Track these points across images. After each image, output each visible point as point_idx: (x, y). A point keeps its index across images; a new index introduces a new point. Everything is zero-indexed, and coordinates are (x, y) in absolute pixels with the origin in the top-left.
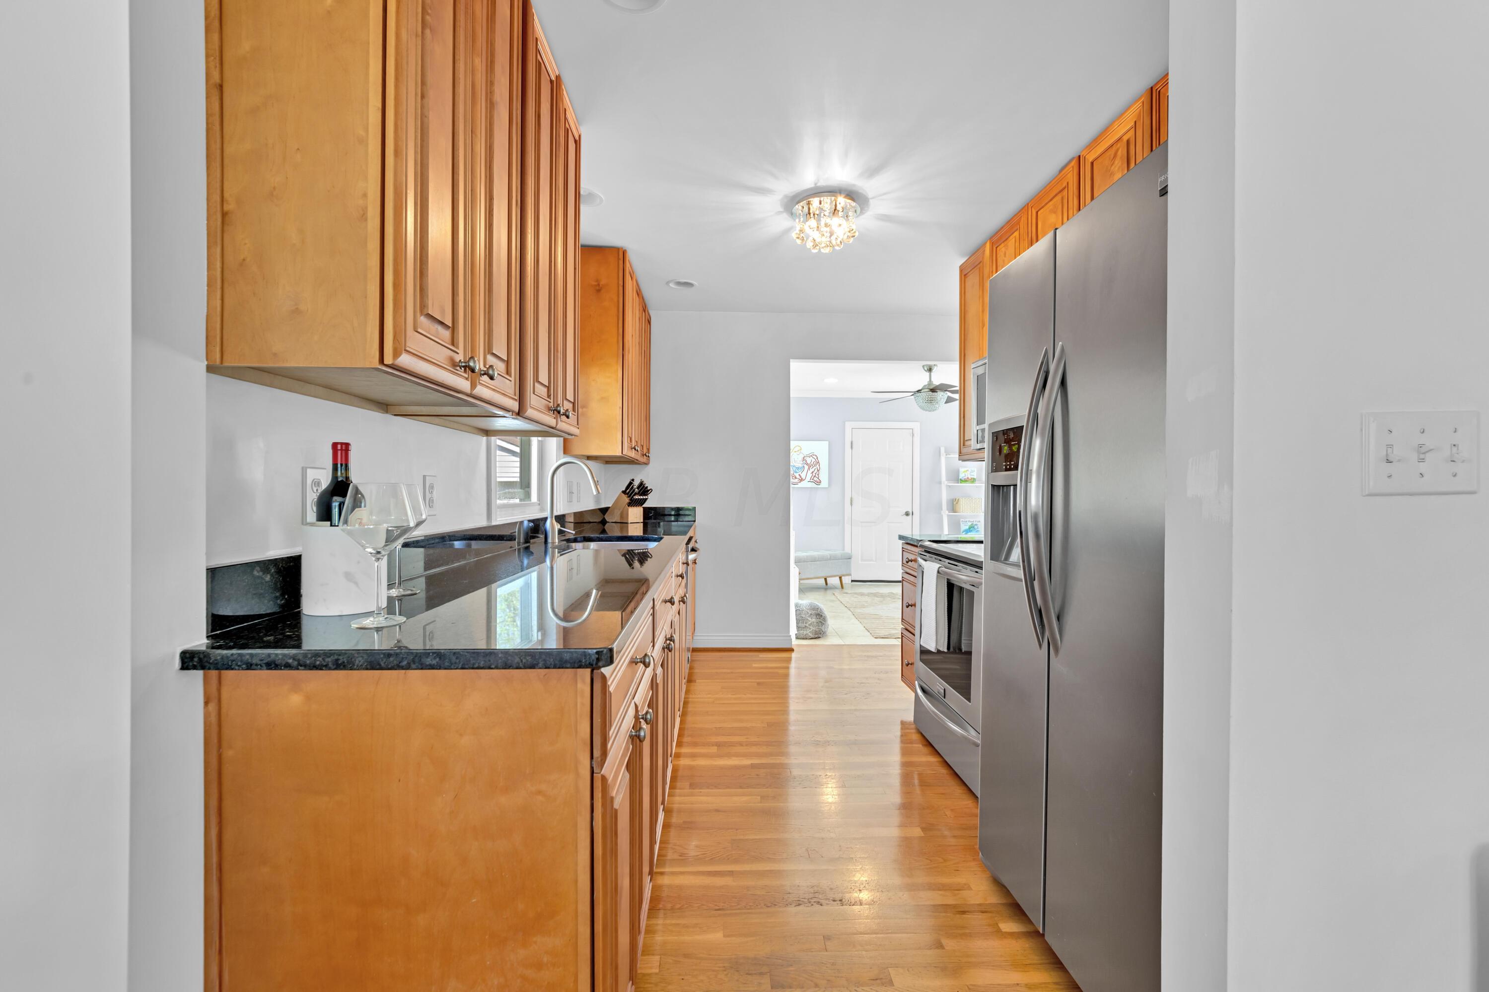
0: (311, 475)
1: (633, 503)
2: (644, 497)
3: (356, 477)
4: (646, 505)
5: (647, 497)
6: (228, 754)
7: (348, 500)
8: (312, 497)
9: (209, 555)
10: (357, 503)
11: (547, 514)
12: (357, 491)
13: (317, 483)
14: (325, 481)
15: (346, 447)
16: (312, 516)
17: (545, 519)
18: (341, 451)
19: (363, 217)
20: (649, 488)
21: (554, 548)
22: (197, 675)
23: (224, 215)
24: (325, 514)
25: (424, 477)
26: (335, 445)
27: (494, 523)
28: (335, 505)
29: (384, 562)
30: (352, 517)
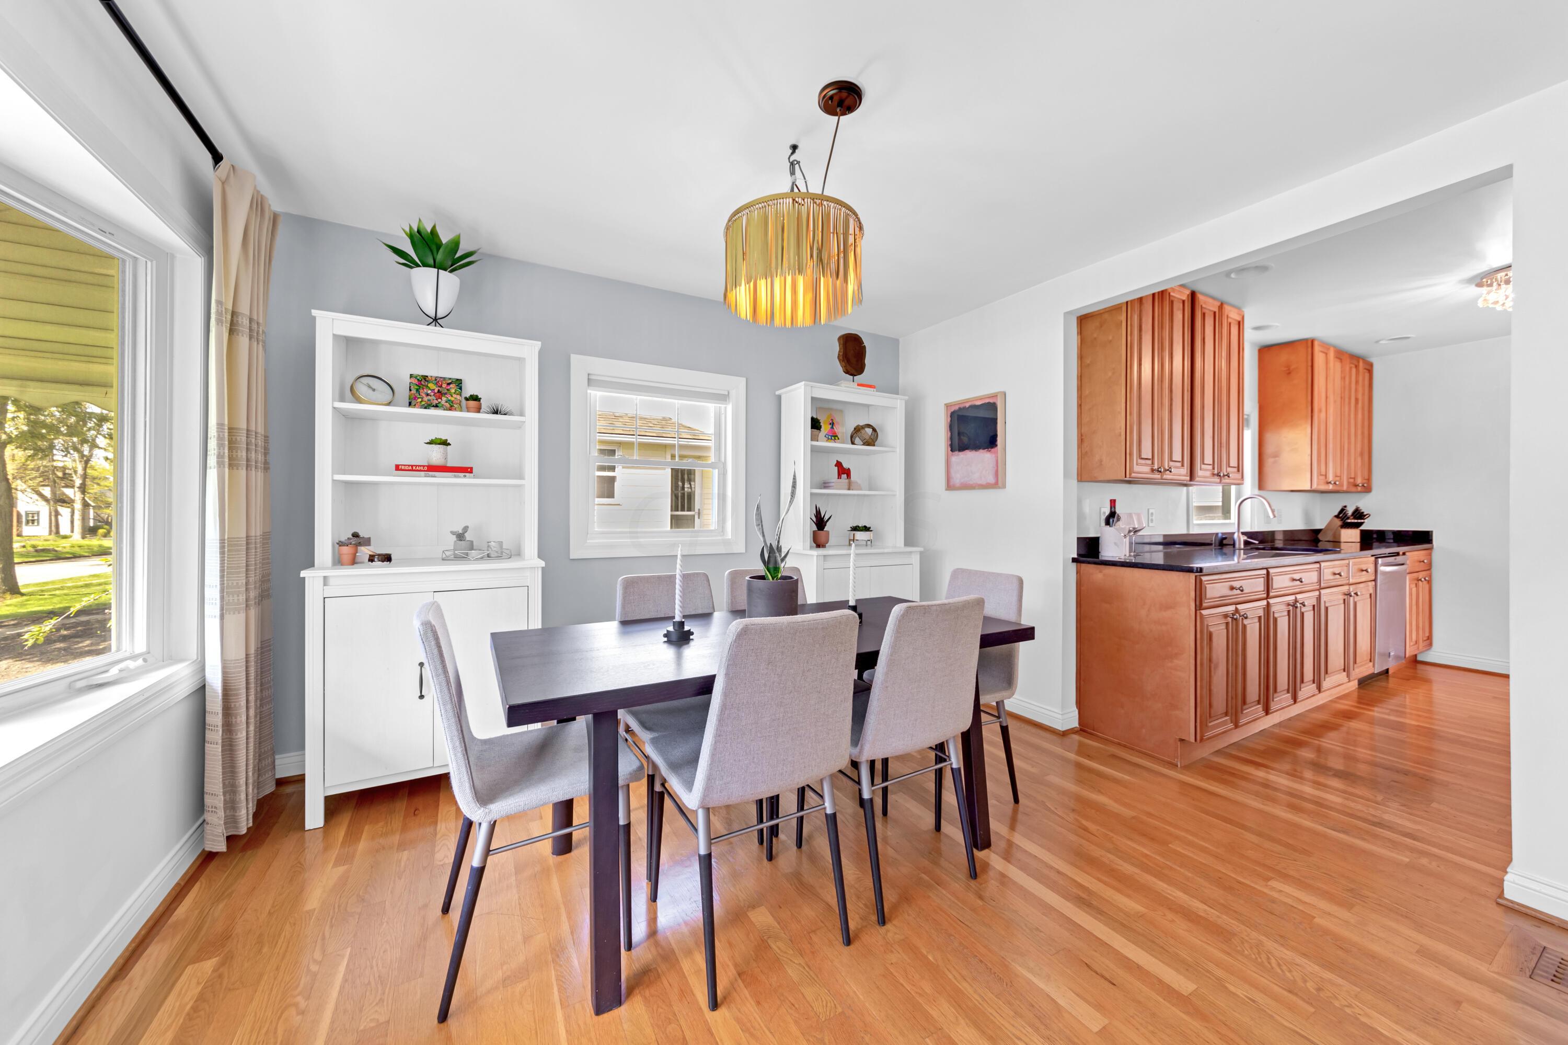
0: (1103, 510)
1: (1346, 525)
2: (1359, 521)
3: (1118, 511)
4: (1363, 528)
5: (1362, 521)
6: (1082, 588)
7: (1115, 519)
8: (1103, 518)
9: (1078, 533)
10: (1118, 519)
11: (1233, 529)
12: (1118, 516)
13: (1105, 513)
14: (1108, 512)
15: (1115, 501)
16: (1103, 523)
17: (1234, 533)
18: (1113, 502)
19: (1120, 435)
20: (1365, 514)
21: (1240, 549)
22: (1075, 564)
23: (1082, 439)
24: (1108, 523)
25: (1148, 510)
26: (1111, 500)
27: (1191, 532)
28: (1111, 520)
29: (1128, 538)
30: (1116, 524)
